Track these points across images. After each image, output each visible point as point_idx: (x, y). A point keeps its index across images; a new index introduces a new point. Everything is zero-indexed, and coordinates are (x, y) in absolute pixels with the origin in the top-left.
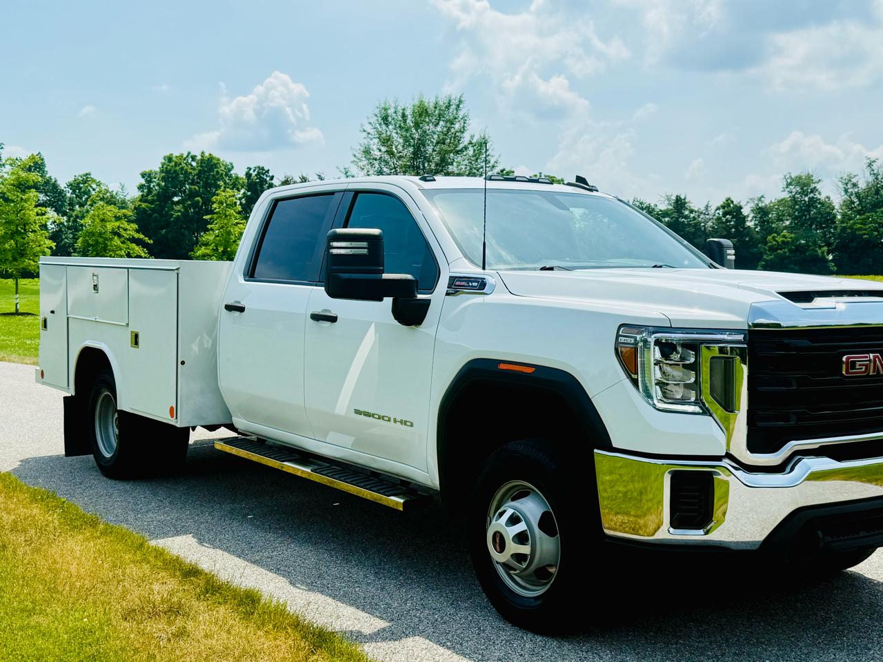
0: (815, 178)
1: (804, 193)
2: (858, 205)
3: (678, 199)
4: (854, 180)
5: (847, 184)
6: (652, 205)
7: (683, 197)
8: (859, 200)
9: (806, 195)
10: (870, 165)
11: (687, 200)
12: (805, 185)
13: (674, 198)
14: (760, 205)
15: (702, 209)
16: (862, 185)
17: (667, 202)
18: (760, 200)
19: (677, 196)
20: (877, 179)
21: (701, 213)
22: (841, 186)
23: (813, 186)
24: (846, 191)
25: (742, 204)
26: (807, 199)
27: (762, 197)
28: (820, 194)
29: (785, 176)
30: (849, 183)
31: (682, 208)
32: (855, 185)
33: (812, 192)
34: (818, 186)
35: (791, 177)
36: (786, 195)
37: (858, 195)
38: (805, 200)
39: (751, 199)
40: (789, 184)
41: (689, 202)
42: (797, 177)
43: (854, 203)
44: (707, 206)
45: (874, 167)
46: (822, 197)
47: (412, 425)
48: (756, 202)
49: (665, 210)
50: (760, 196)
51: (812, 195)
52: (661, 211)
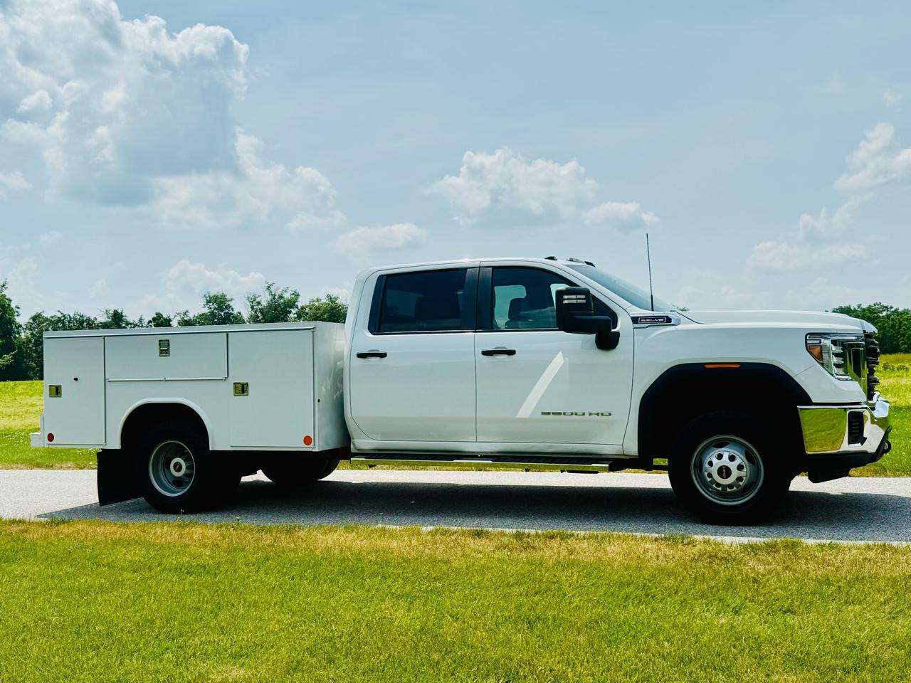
0: (228, 297)
1: (220, 309)
2: (262, 319)
3: (116, 313)
4: (258, 300)
5: (252, 302)
6: (92, 318)
7: (120, 311)
8: (263, 315)
9: (222, 311)
10: (268, 288)
11: (124, 314)
12: (221, 302)
13: (112, 312)
14: (186, 318)
15: (137, 321)
16: (264, 303)
17: (106, 316)
18: (185, 314)
19: (115, 311)
20: (274, 299)
21: (136, 325)
22: (249, 304)
23: (227, 303)
24: (252, 308)
25: (171, 317)
26: (223, 314)
27: (187, 312)
28: (232, 310)
29: (205, 296)
30: (254, 301)
31: (119, 321)
32: (259, 303)
33: (226, 308)
34: (231, 304)
35: (209, 296)
36: (206, 311)
37: (261, 311)
38: (221, 315)
39: (178, 314)
40: (208, 302)
41: (126, 316)
42: (214, 296)
43: (259, 317)
44: (141, 319)
45: (272, 290)
46: (235, 312)
47: (610, 414)
48: (182, 316)
49: (104, 323)
50: (185, 311)
51: (226, 311)
52: (101, 323)
